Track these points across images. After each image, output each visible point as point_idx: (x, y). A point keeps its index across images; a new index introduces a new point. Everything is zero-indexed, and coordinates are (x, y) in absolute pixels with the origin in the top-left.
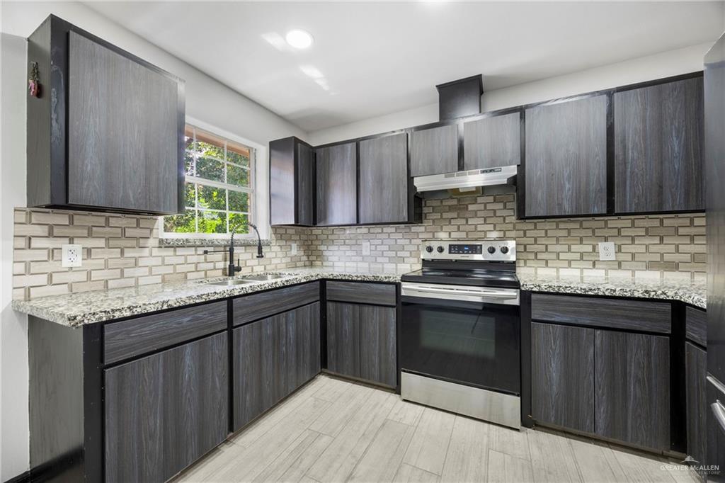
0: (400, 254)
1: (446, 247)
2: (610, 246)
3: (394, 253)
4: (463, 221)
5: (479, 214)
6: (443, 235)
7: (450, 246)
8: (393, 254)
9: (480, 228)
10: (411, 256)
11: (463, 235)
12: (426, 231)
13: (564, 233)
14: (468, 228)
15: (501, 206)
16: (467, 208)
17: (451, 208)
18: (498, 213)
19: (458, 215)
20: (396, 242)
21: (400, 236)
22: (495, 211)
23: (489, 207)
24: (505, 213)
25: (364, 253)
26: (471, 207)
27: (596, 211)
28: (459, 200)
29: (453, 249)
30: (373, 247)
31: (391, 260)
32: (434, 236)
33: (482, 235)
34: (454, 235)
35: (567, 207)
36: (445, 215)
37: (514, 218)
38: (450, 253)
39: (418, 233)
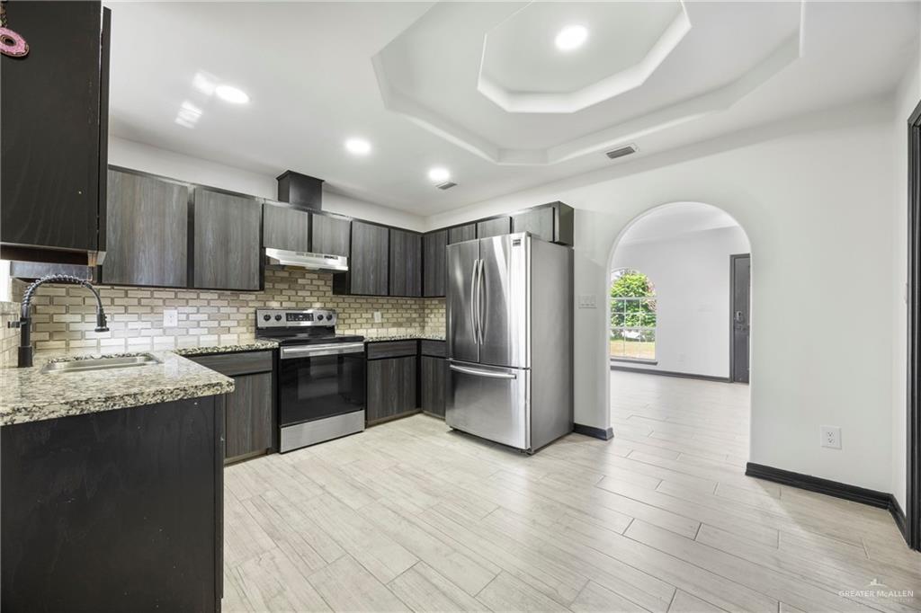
0: (224, 324)
1: (283, 314)
2: (379, 313)
3: (217, 322)
4: (294, 293)
5: (307, 287)
6: (275, 304)
7: (287, 314)
8: (215, 324)
9: (307, 299)
10: (238, 325)
11: (293, 305)
12: (257, 300)
13: (359, 306)
14: (298, 299)
15: (323, 283)
16: (297, 281)
17: (282, 280)
18: (321, 289)
19: (289, 286)
20: (219, 310)
21: (225, 303)
22: (318, 286)
23: (314, 282)
24: (325, 289)
25: (166, 324)
26: (300, 281)
27: (383, 294)
28: (290, 273)
29: (290, 317)
30: (184, 317)
31: (211, 331)
32: (265, 304)
33: (309, 305)
34: (285, 304)
35: (371, 288)
36: (277, 286)
37: (331, 293)
38: (287, 320)
39: (247, 302)
